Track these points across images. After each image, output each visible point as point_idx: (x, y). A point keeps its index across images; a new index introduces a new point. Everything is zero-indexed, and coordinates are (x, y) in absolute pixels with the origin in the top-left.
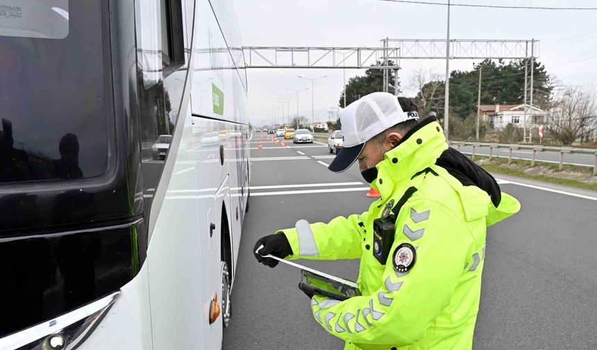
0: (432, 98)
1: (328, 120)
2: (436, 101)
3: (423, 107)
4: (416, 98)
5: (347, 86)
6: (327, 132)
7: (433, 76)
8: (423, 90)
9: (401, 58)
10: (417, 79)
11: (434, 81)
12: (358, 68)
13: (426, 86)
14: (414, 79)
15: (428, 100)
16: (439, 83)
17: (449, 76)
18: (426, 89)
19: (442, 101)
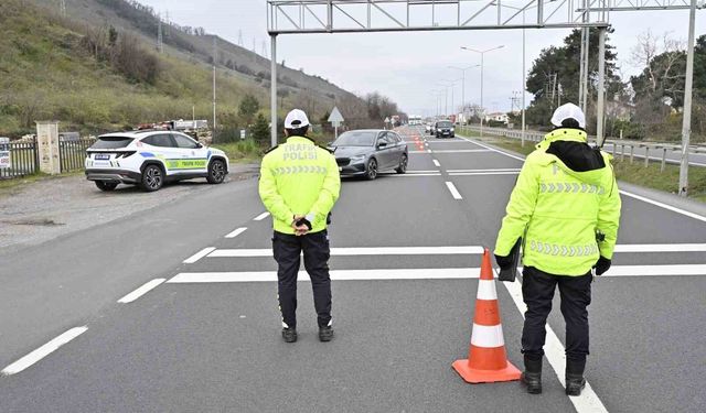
0: (666, 76)
1: (509, 111)
2: (673, 81)
3: (651, 90)
4: (641, 76)
5: (537, 61)
6: (506, 126)
7: (670, 44)
8: (652, 65)
9: (612, 9)
10: (643, 49)
11: (670, 51)
12: (539, 27)
13: (657, 59)
14: (638, 49)
15: (659, 80)
16: (679, 53)
17: (695, 44)
18: (657, 64)
19: (682, 81)
